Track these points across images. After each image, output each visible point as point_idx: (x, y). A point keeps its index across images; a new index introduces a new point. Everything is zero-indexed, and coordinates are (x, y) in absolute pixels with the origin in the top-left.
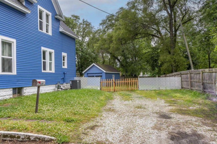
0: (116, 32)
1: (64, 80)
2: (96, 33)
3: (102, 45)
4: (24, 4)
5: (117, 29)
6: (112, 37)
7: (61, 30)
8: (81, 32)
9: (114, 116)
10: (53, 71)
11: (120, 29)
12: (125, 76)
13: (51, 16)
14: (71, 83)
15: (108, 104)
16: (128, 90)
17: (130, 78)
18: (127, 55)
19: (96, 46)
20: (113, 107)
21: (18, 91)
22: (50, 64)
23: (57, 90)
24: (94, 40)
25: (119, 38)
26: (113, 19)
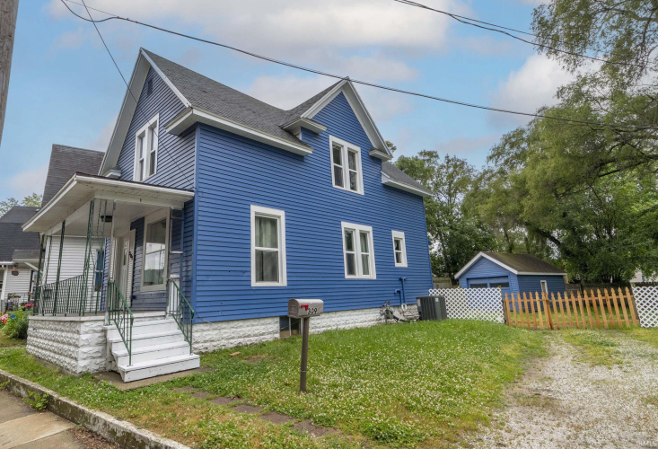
0: (533, 168)
1: (401, 298)
2: (480, 179)
3: (500, 206)
4: (300, 137)
5: (536, 161)
6: (524, 182)
7: (385, 179)
8: (445, 184)
9: (554, 436)
10: (372, 275)
11: (545, 158)
12: (583, 283)
13: (360, 154)
14: (419, 304)
15: (530, 375)
16: (599, 327)
17: (602, 288)
18: (578, 225)
19: (483, 210)
20: (549, 391)
21: (293, 324)
22: (365, 259)
23: (383, 321)
24: (476, 196)
25: (547, 181)
26: (523, 139)
